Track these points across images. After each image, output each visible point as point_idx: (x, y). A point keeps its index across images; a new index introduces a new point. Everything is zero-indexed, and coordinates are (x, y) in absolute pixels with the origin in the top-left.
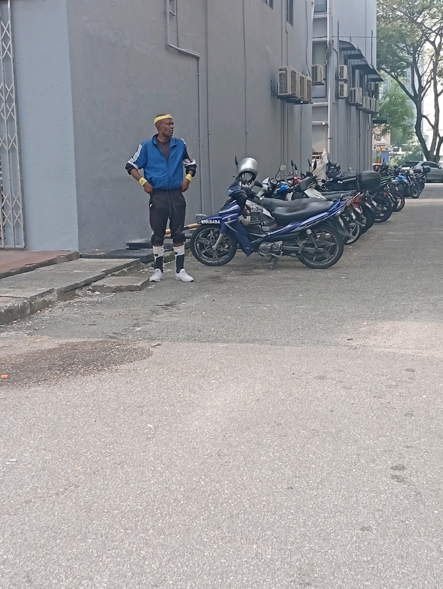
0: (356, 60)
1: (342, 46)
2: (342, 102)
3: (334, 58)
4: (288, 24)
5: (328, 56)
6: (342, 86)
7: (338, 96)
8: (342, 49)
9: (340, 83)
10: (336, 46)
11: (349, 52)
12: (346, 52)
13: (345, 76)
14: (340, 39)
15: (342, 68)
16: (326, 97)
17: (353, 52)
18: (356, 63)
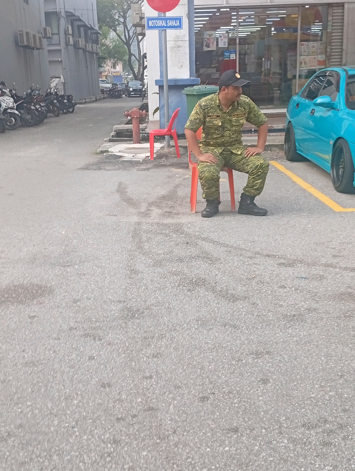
0: (79, 22)
1: (67, 14)
2: (71, 48)
3: (63, 22)
5: (59, 20)
6: (69, 38)
7: (67, 44)
8: (67, 16)
9: (68, 36)
10: (63, 14)
11: (73, 18)
12: (71, 18)
13: (70, 32)
14: (66, 10)
15: (68, 27)
16: (59, 44)
17: (75, 18)
18: (79, 24)
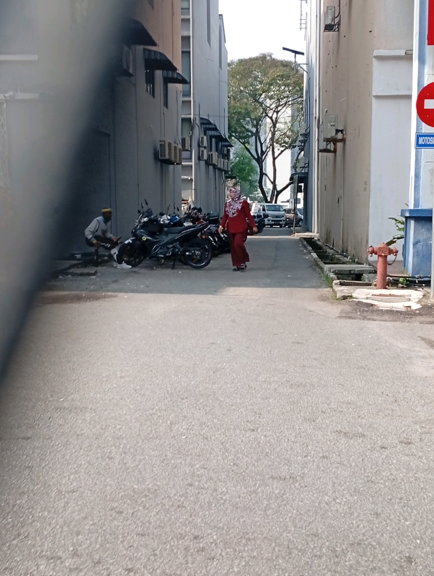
0: (213, 132)
1: (202, 121)
2: (202, 163)
3: (197, 130)
4: (165, 108)
5: (192, 129)
6: (203, 152)
7: (200, 158)
8: (202, 124)
9: (201, 149)
10: (198, 122)
11: (207, 126)
12: (205, 126)
13: (205, 144)
14: (201, 116)
15: (202, 138)
16: (191, 158)
17: (210, 126)
18: (213, 134)
